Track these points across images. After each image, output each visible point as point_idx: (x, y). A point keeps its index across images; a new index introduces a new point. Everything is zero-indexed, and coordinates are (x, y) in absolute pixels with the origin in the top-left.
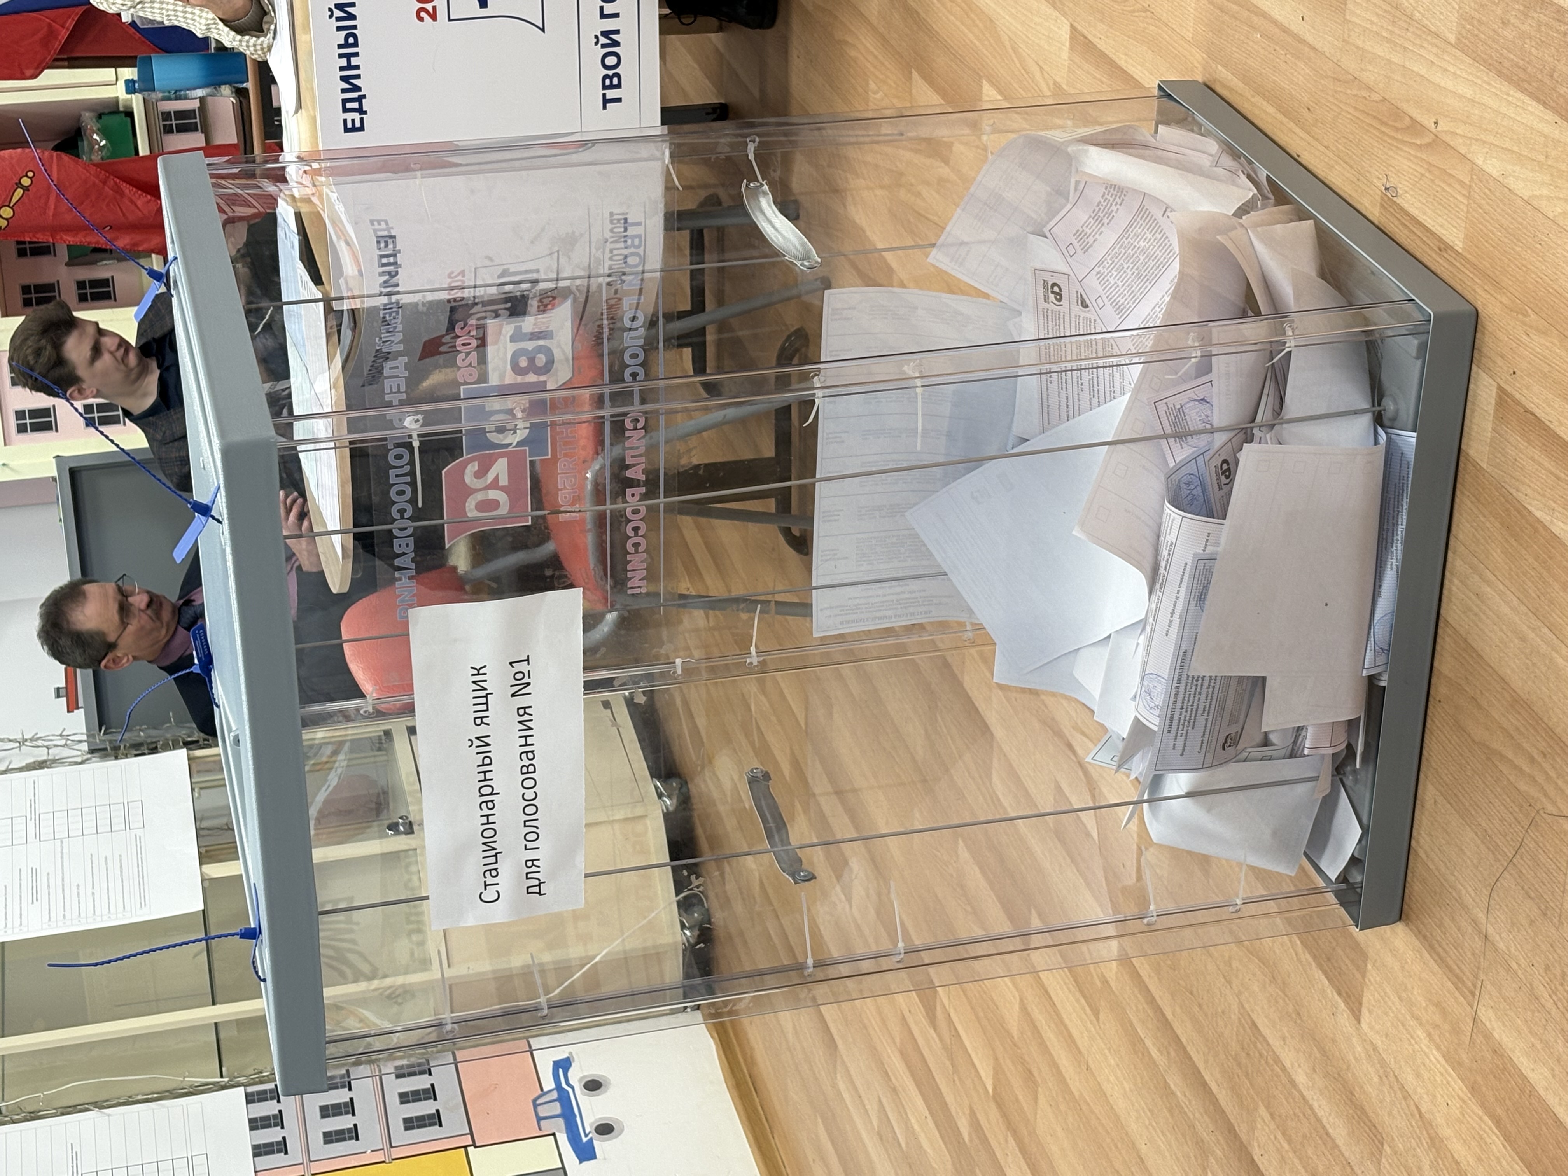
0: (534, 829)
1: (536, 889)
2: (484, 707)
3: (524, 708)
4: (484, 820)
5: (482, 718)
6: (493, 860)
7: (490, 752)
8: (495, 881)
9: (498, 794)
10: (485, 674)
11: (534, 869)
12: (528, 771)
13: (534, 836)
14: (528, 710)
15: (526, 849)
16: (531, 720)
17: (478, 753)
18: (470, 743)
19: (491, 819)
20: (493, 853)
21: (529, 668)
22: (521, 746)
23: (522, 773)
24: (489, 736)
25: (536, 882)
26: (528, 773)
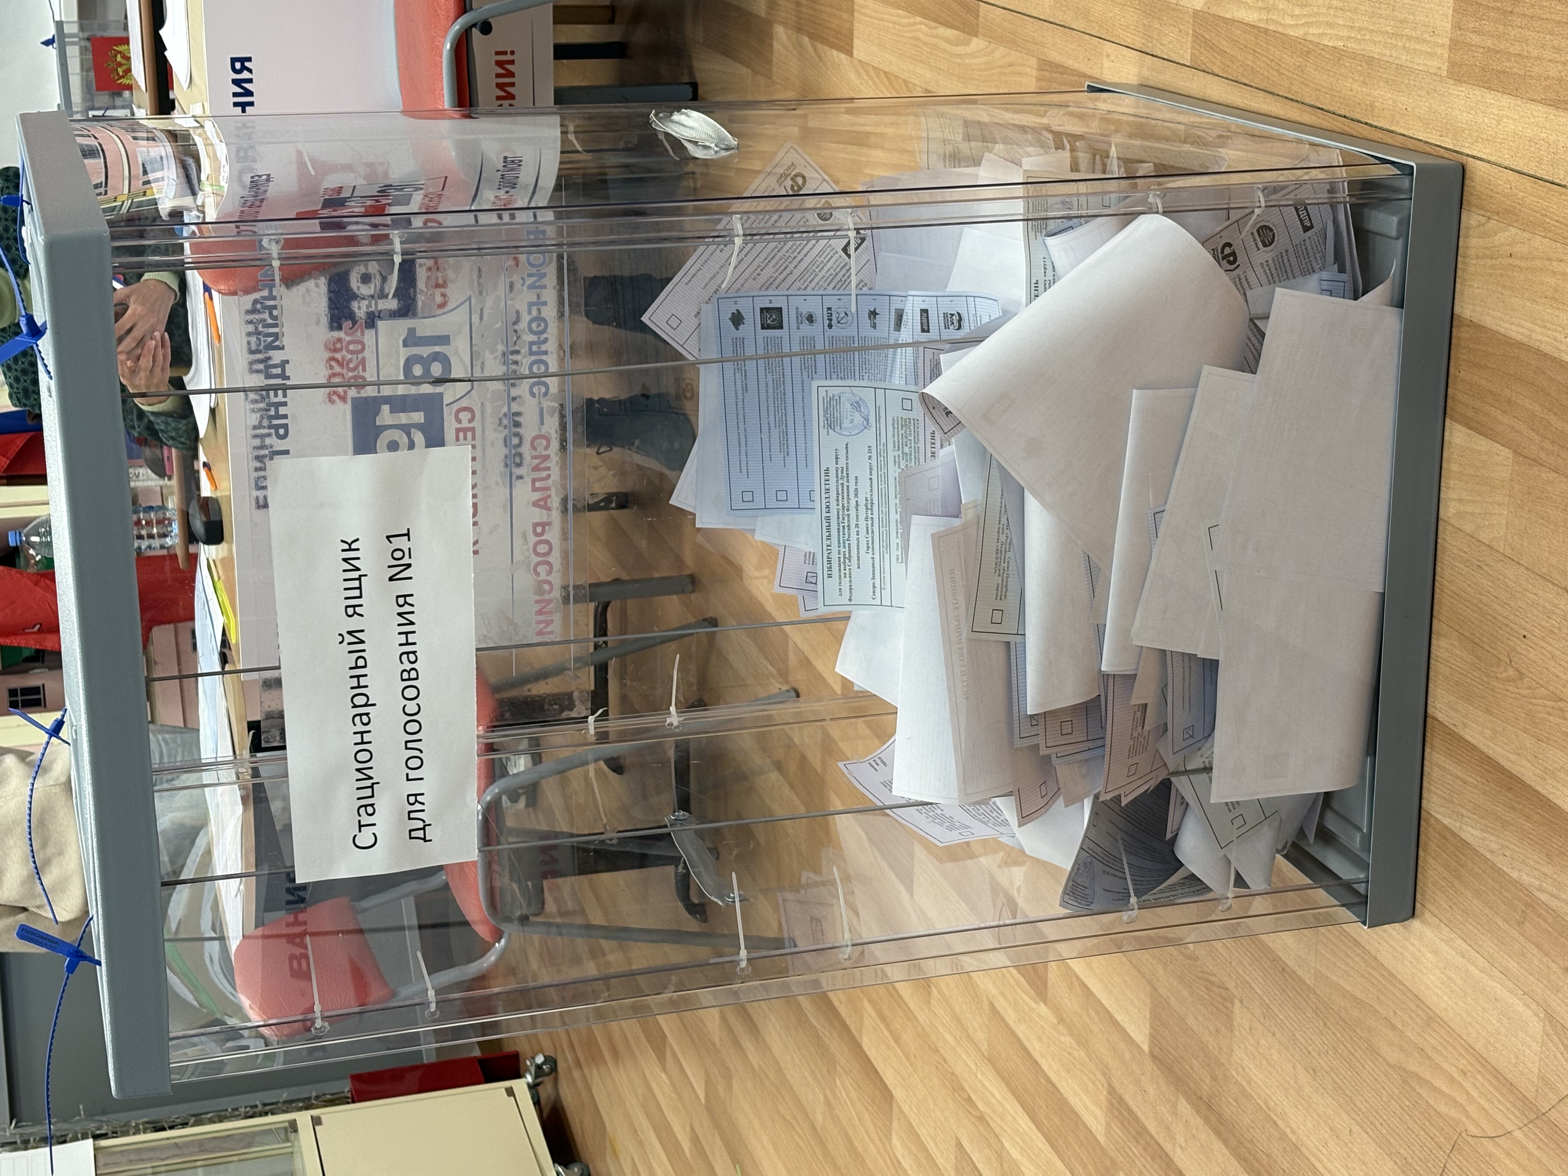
0: (417, 753)
1: (420, 834)
2: (356, 593)
3: (405, 596)
4: (358, 738)
5: (354, 606)
6: (368, 792)
7: (364, 651)
8: (371, 820)
9: (374, 705)
10: (358, 550)
11: (418, 807)
12: (409, 677)
13: (417, 763)
14: (408, 599)
15: (408, 780)
16: (413, 613)
17: (350, 652)
18: (340, 638)
19: (367, 737)
20: (368, 783)
21: (409, 545)
22: (401, 645)
23: (403, 680)
24: (362, 631)
25: (420, 825)
26: (409, 679)
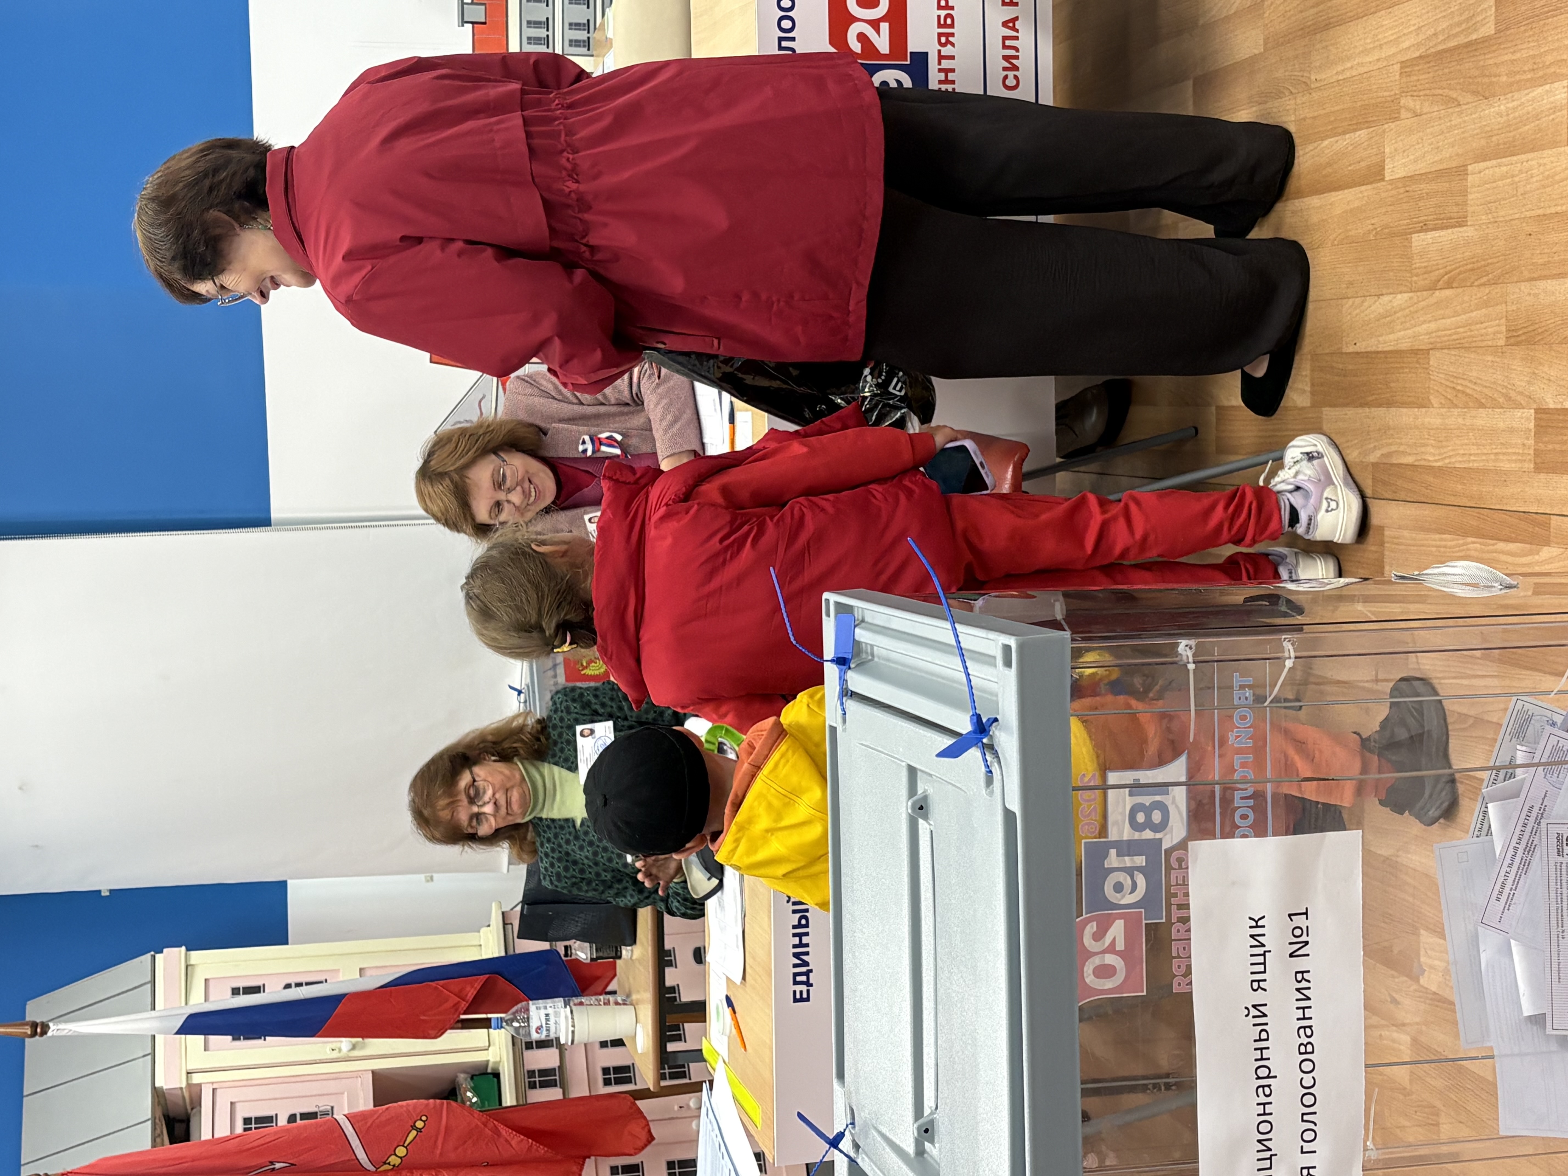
0: (1311, 1126)
2: (1261, 968)
3: (1302, 972)
4: (1260, 1109)
5: (1259, 981)
7: (1266, 1024)
9: (1275, 1077)
10: (1263, 927)
12: (1306, 1050)
13: (1312, 1135)
14: (1306, 975)
15: (1302, 1152)
16: (1309, 988)
17: (1254, 1025)
18: (1246, 1012)
19: (1268, 1109)
20: (1268, 1154)
21: (1307, 923)
22: (1298, 1019)
23: (1300, 1053)
24: (1265, 1005)
26: (1306, 1053)
